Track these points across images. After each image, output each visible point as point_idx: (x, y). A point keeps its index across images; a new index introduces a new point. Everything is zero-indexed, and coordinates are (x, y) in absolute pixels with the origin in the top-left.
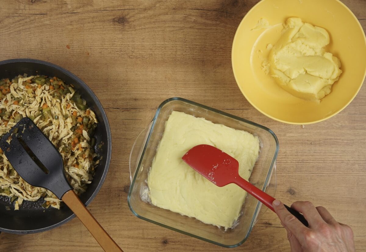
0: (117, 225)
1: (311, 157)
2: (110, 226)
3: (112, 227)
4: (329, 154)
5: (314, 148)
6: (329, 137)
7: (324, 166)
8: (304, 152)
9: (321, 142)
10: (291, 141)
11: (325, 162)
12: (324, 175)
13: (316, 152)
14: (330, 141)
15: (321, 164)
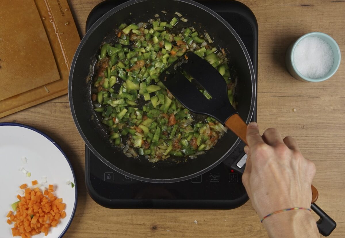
0: (106, 211)
1: (302, 141)
2: (98, 211)
3: (100, 212)
4: (321, 138)
5: (306, 132)
6: (321, 121)
7: (316, 150)
8: (295, 137)
9: (313, 126)
10: (283, 125)
11: (317, 146)
12: (316, 159)
13: (308, 137)
14: (322, 125)
15: (313, 148)
